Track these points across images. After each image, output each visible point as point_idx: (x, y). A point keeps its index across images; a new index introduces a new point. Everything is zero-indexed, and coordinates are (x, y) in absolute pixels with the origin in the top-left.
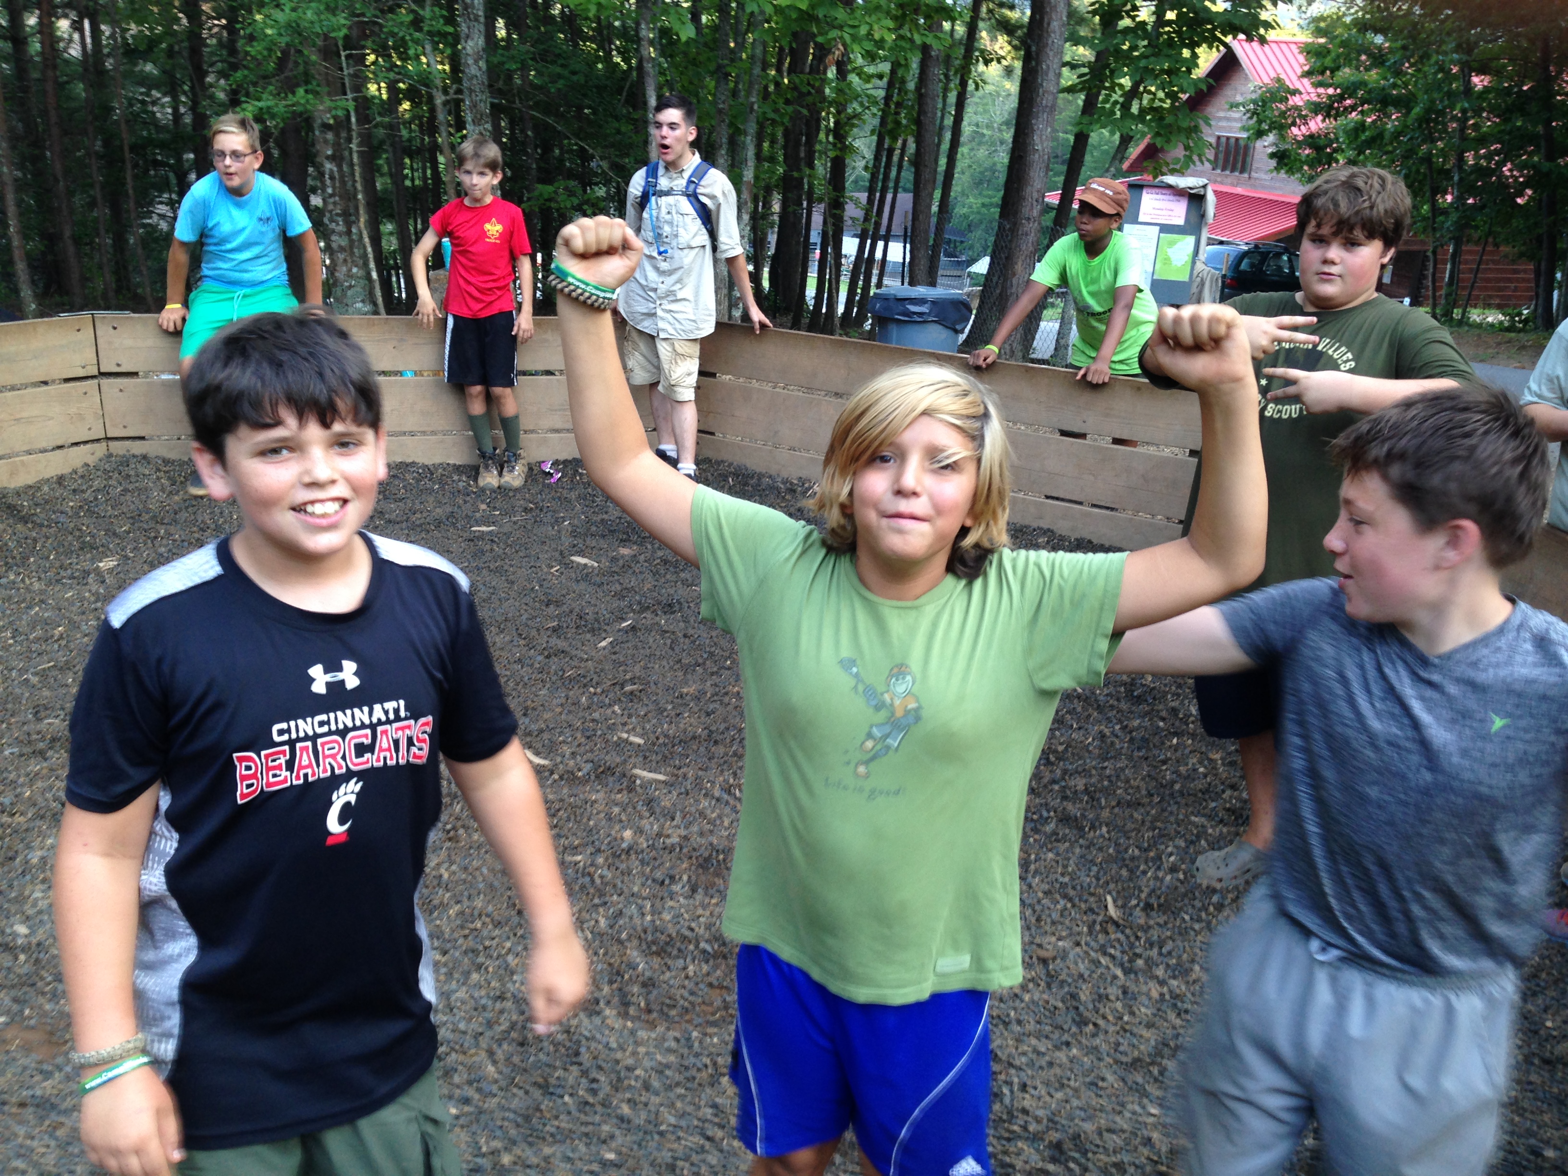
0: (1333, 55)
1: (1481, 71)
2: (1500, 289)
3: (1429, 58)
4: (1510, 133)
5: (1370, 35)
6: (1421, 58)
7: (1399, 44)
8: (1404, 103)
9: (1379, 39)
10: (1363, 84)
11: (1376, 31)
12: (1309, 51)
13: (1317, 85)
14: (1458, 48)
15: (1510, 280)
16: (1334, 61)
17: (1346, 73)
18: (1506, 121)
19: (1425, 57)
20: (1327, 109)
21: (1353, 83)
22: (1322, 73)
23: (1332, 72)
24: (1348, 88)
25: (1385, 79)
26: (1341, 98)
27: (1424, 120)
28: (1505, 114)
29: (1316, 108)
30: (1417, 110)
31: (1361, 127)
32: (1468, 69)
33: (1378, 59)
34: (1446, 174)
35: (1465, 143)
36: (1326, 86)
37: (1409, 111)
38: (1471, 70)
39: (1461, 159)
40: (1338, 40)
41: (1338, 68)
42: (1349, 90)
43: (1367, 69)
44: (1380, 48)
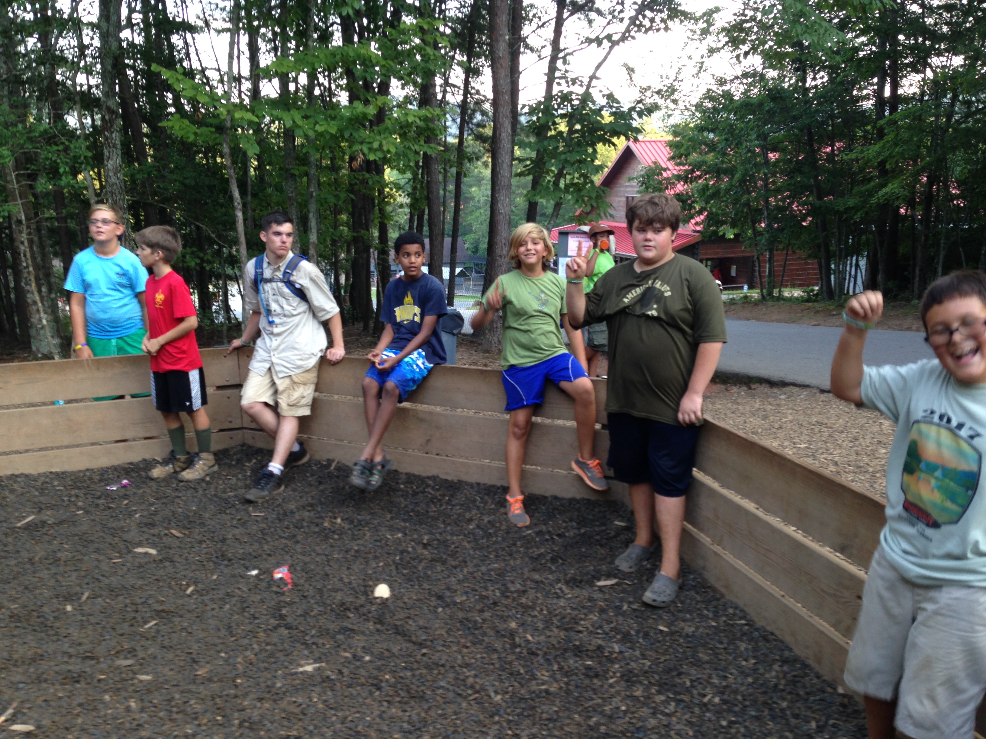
0: (685, 147)
1: (774, 150)
2: (799, 275)
3: (741, 145)
4: (794, 185)
5: (705, 134)
6: (737, 144)
7: (723, 137)
8: (730, 172)
9: (711, 136)
10: (704, 162)
11: (710, 131)
12: (671, 145)
13: (678, 164)
14: (757, 138)
15: (804, 270)
16: (686, 150)
17: (694, 156)
18: (791, 178)
19: (739, 144)
20: (685, 178)
21: (699, 162)
22: (680, 157)
23: (686, 156)
24: (696, 165)
25: (717, 158)
26: (693, 171)
27: (743, 181)
28: (790, 174)
29: (679, 178)
30: (737, 176)
31: (706, 188)
32: (765, 149)
33: (712, 147)
34: (759, 211)
35: (768, 192)
36: (684, 165)
37: (733, 176)
38: (767, 150)
39: (767, 202)
40: (687, 138)
41: (689, 154)
42: (697, 166)
43: (706, 153)
44: (712, 141)
